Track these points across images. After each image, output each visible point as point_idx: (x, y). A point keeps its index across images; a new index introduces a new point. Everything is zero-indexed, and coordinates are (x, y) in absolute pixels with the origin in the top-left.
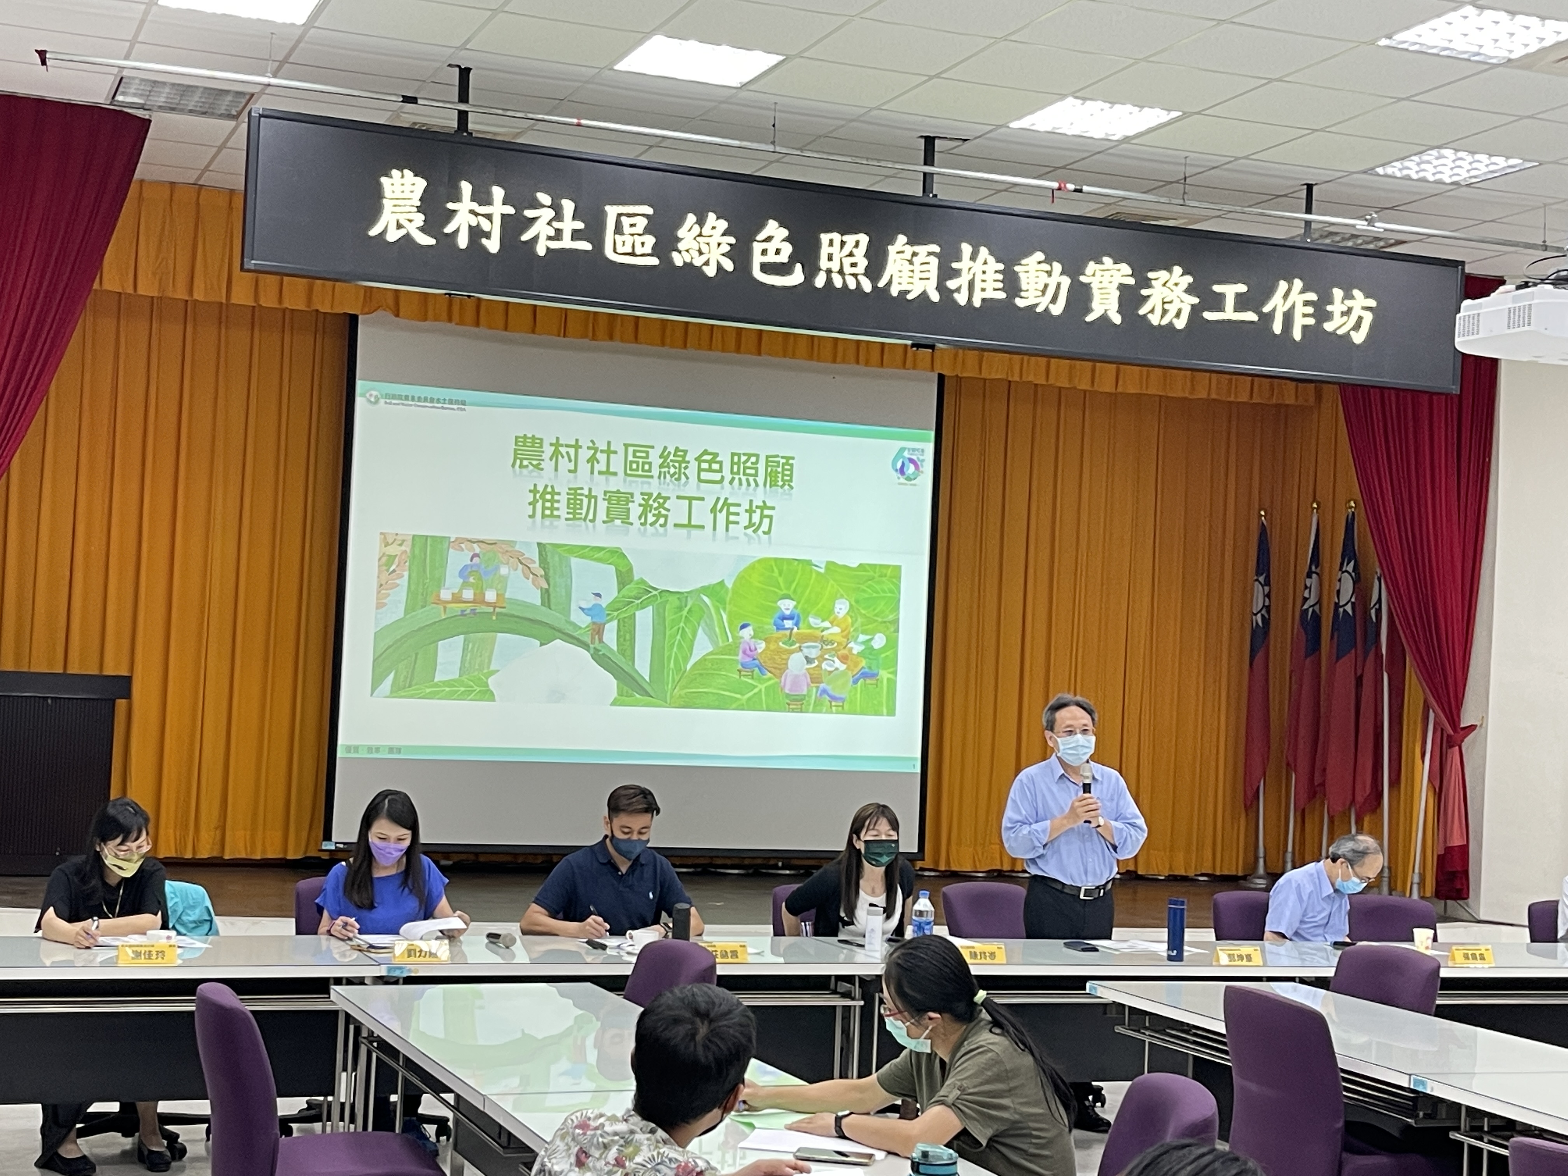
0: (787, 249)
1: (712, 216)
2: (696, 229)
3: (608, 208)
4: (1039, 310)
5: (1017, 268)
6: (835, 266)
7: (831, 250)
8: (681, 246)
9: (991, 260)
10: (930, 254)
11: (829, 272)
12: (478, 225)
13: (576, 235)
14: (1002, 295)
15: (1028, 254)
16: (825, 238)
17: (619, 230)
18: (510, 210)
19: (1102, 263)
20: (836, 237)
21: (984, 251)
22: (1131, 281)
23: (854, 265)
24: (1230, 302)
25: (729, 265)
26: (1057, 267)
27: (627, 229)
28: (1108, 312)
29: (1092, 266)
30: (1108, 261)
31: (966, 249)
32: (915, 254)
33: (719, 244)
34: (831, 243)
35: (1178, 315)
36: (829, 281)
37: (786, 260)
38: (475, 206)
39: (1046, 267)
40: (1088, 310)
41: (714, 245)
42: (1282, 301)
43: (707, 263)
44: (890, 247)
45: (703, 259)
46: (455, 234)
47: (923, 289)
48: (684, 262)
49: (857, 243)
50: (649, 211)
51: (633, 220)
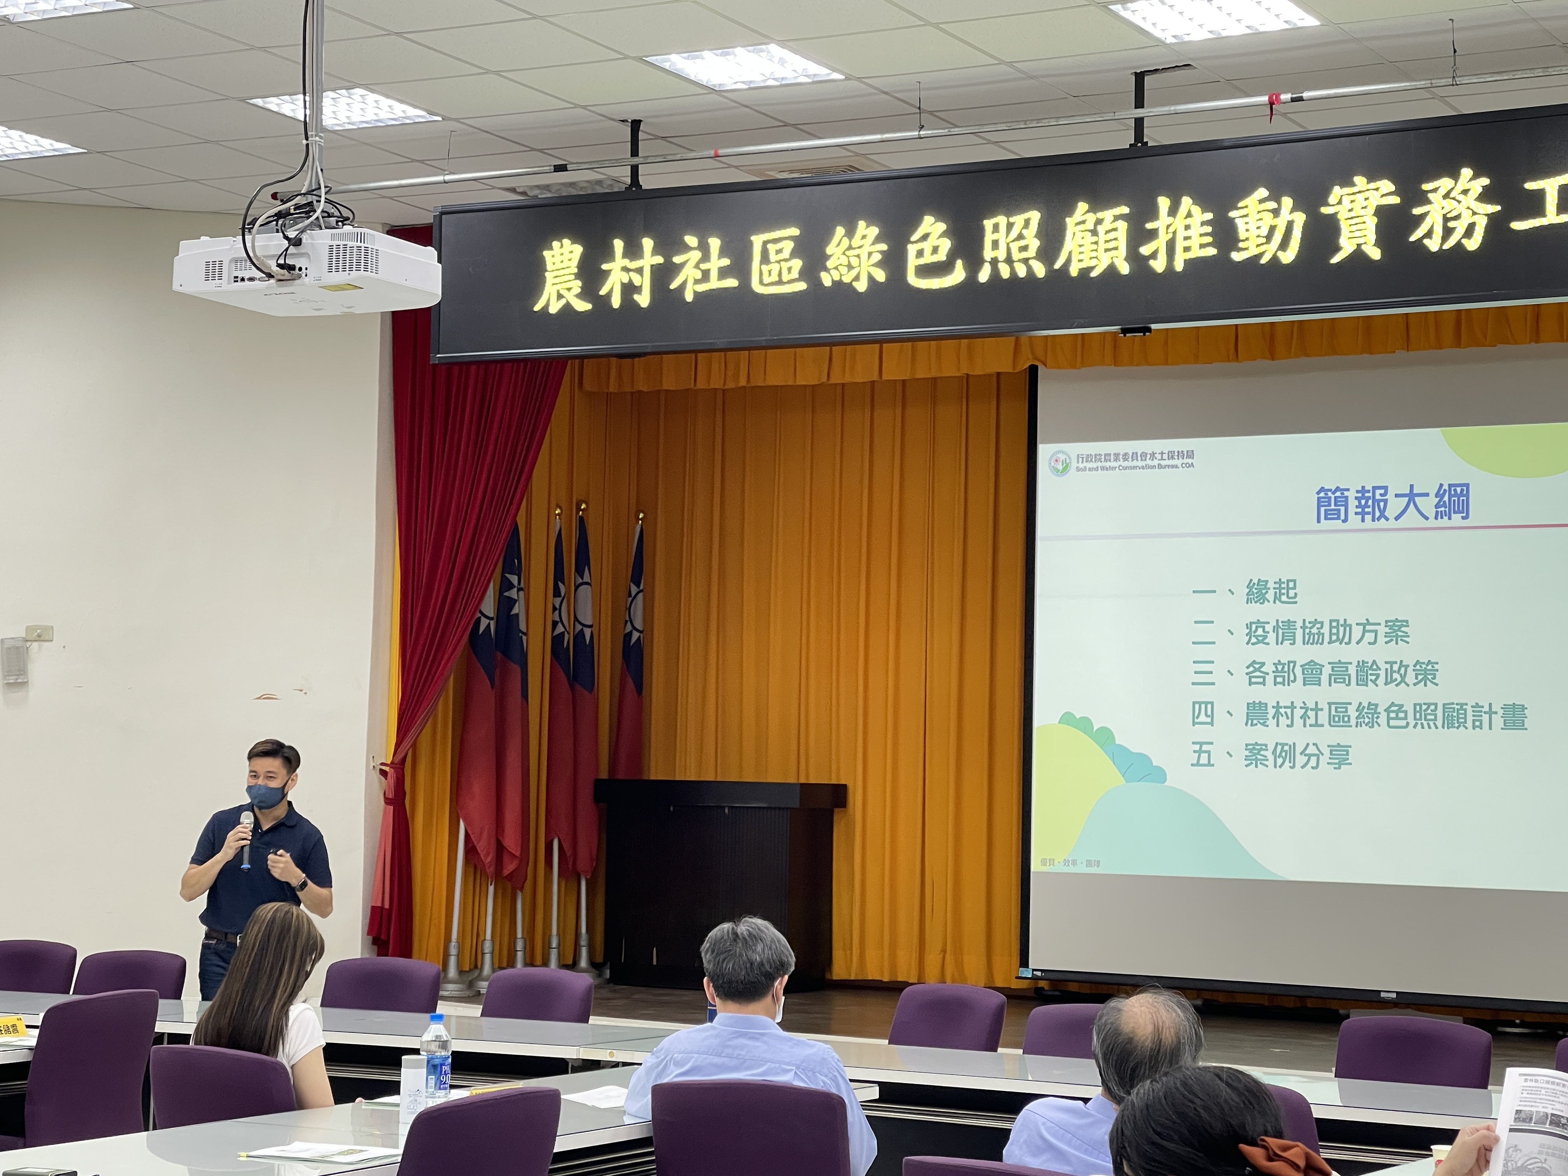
0: (946, 245)
1: (862, 224)
2: (846, 242)
3: (753, 238)
4: (1264, 261)
5: (1232, 214)
6: (1001, 254)
7: (995, 236)
8: (830, 264)
9: (1196, 210)
10: (1117, 218)
11: (994, 262)
12: (630, 280)
13: (724, 273)
14: (1212, 251)
15: (1247, 192)
16: (988, 224)
17: (765, 259)
18: (659, 260)
19: (1353, 184)
20: (1002, 220)
21: (1186, 202)
22: (1396, 200)
23: (1024, 248)
24: (1551, 201)
25: (880, 276)
26: (1287, 202)
27: (773, 257)
28: (1364, 247)
29: (1337, 192)
30: (1360, 181)
31: (1163, 203)
32: (1099, 222)
33: (870, 254)
34: (996, 228)
35: (1469, 231)
36: (995, 273)
37: (944, 258)
38: (626, 263)
39: (1273, 205)
40: (1334, 249)
41: (864, 257)
43: (857, 278)
44: (1068, 220)
45: (853, 273)
46: (609, 294)
47: (1110, 262)
48: (833, 280)
49: (1027, 223)
50: (795, 231)
51: (778, 246)
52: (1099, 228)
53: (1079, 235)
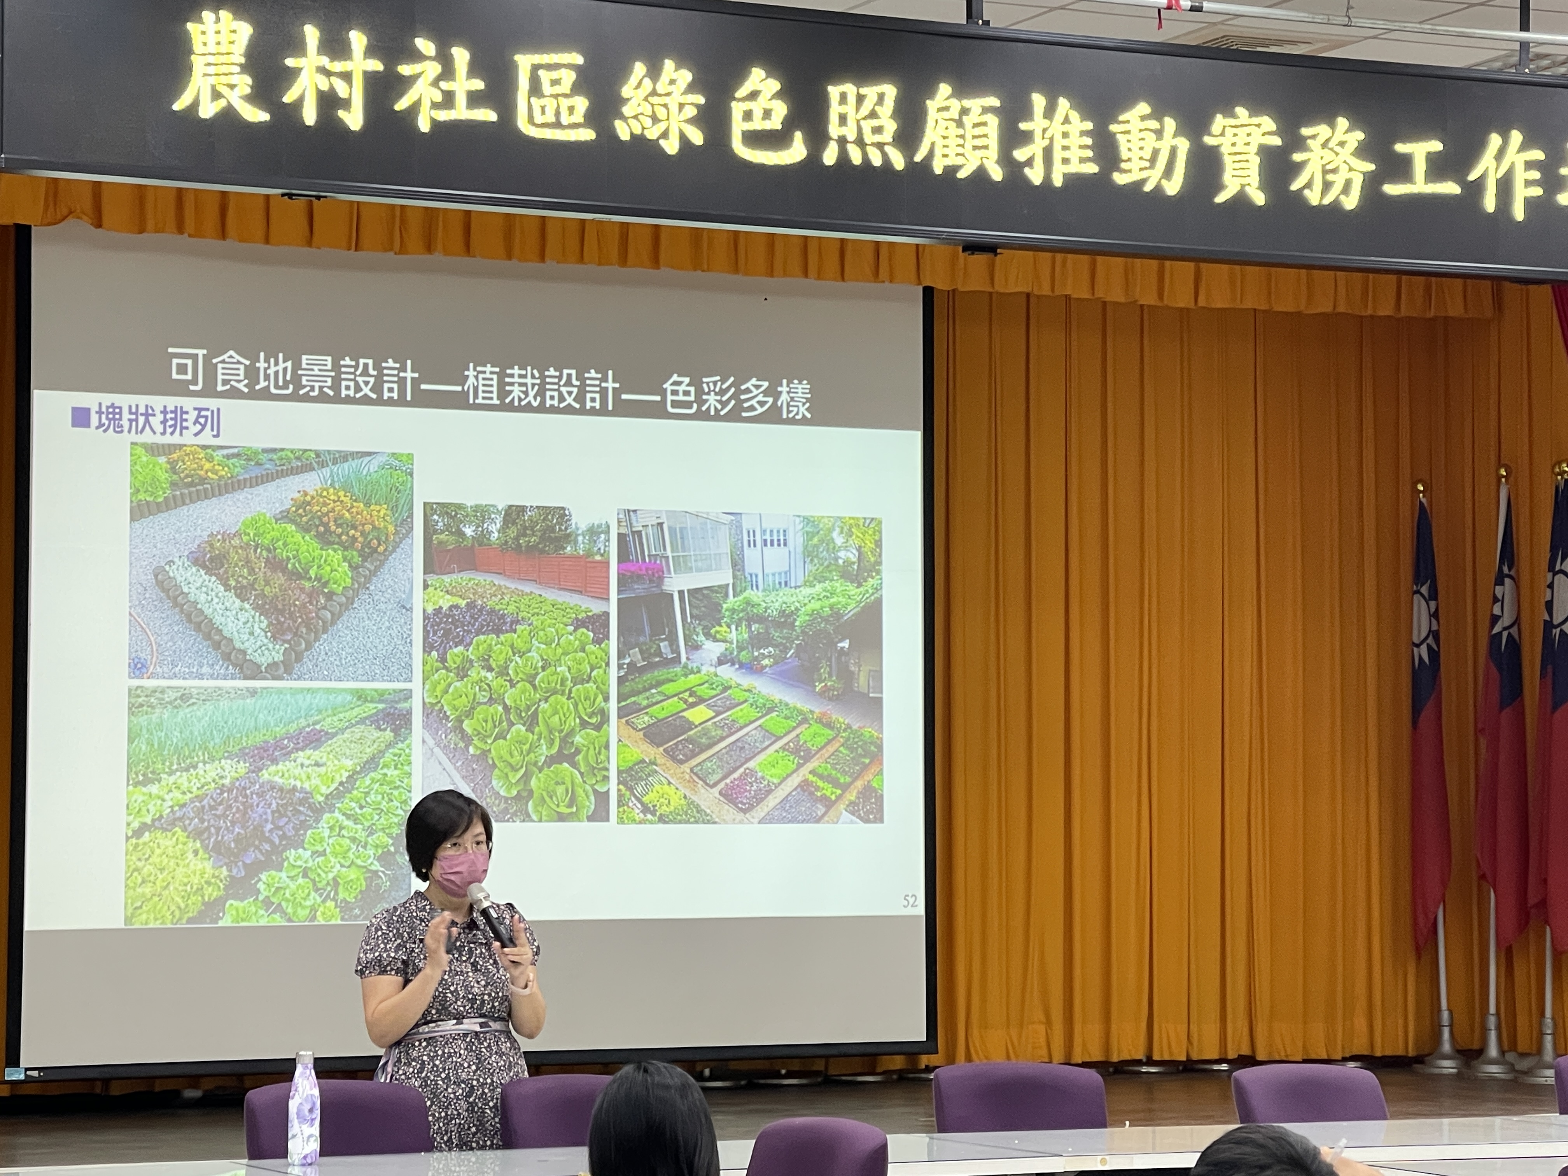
0: (780, 110)
1: (669, 65)
2: (648, 84)
3: (519, 58)
4: (1148, 188)
5: (1113, 128)
6: (851, 133)
7: (843, 109)
8: (627, 110)
9: (1074, 116)
10: (985, 110)
11: (842, 141)
12: (332, 88)
13: (475, 100)
14: (1092, 168)
15: (1127, 104)
16: (834, 91)
17: (535, 89)
18: (376, 65)
19: (1234, 116)
20: (850, 89)
21: (1063, 104)
22: (1277, 141)
23: (878, 130)
24: (1420, 167)
25: (697, 137)
26: (1170, 124)
27: (547, 89)
28: (1247, 188)
29: (1219, 122)
30: (1241, 112)
31: (1038, 101)
32: (964, 111)
33: (681, 106)
34: (843, 98)
35: (1346, 189)
36: (843, 156)
37: (779, 127)
38: (324, 61)
39: (1154, 124)
40: (1219, 187)
41: (674, 109)
42: (1494, 163)
43: (665, 135)
44: (928, 102)
45: (660, 128)
46: (298, 104)
47: (979, 163)
48: (632, 134)
49: (881, 98)
50: (578, 59)
51: (555, 75)
52: (965, 118)
53: (942, 124)
